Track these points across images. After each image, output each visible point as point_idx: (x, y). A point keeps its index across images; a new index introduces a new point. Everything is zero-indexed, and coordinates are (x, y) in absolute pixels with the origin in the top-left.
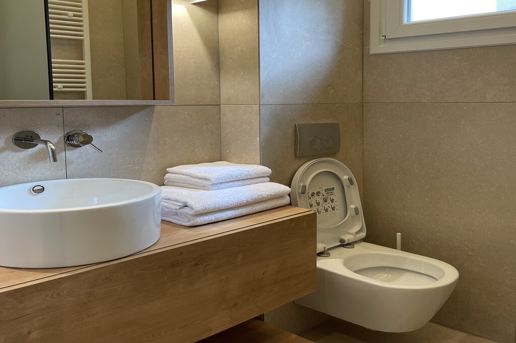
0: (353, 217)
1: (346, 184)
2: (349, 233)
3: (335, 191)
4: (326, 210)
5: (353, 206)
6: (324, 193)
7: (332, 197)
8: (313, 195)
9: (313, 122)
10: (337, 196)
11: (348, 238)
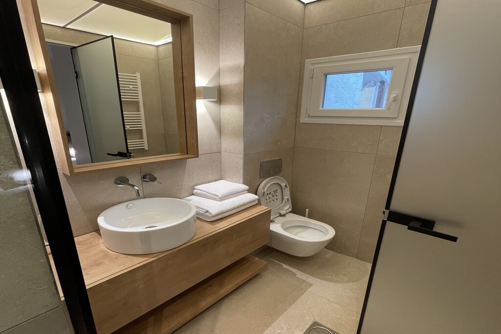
0: (286, 202)
1: (283, 187)
2: (284, 210)
3: (278, 191)
4: (273, 201)
5: (286, 198)
6: (273, 193)
7: (276, 194)
8: (267, 194)
9: (269, 160)
10: (279, 193)
11: (283, 212)
